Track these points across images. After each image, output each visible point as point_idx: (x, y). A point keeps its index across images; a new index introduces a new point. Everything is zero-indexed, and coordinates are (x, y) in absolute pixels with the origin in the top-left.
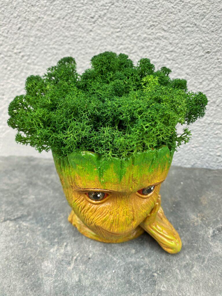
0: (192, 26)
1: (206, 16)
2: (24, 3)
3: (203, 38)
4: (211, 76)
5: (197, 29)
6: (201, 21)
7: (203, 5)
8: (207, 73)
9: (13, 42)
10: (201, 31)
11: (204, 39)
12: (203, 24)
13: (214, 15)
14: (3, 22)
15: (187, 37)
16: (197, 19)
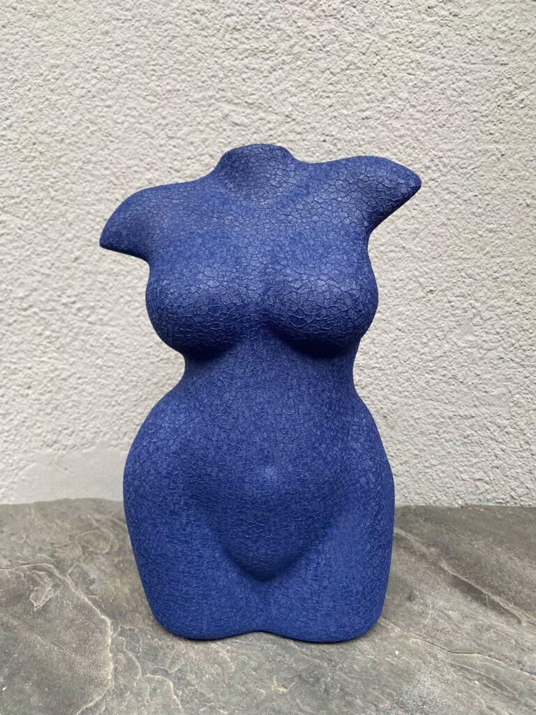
0: (398, 249)
1: (419, 233)
2: (90, 216)
3: (419, 268)
4: (443, 331)
5: (409, 255)
6: (412, 241)
7: (413, 217)
8: (434, 326)
9: (60, 284)
10: (415, 257)
11: (421, 270)
12: (416, 247)
13: (434, 232)
14: (44, 249)
15: (392, 268)
16: (406, 239)
